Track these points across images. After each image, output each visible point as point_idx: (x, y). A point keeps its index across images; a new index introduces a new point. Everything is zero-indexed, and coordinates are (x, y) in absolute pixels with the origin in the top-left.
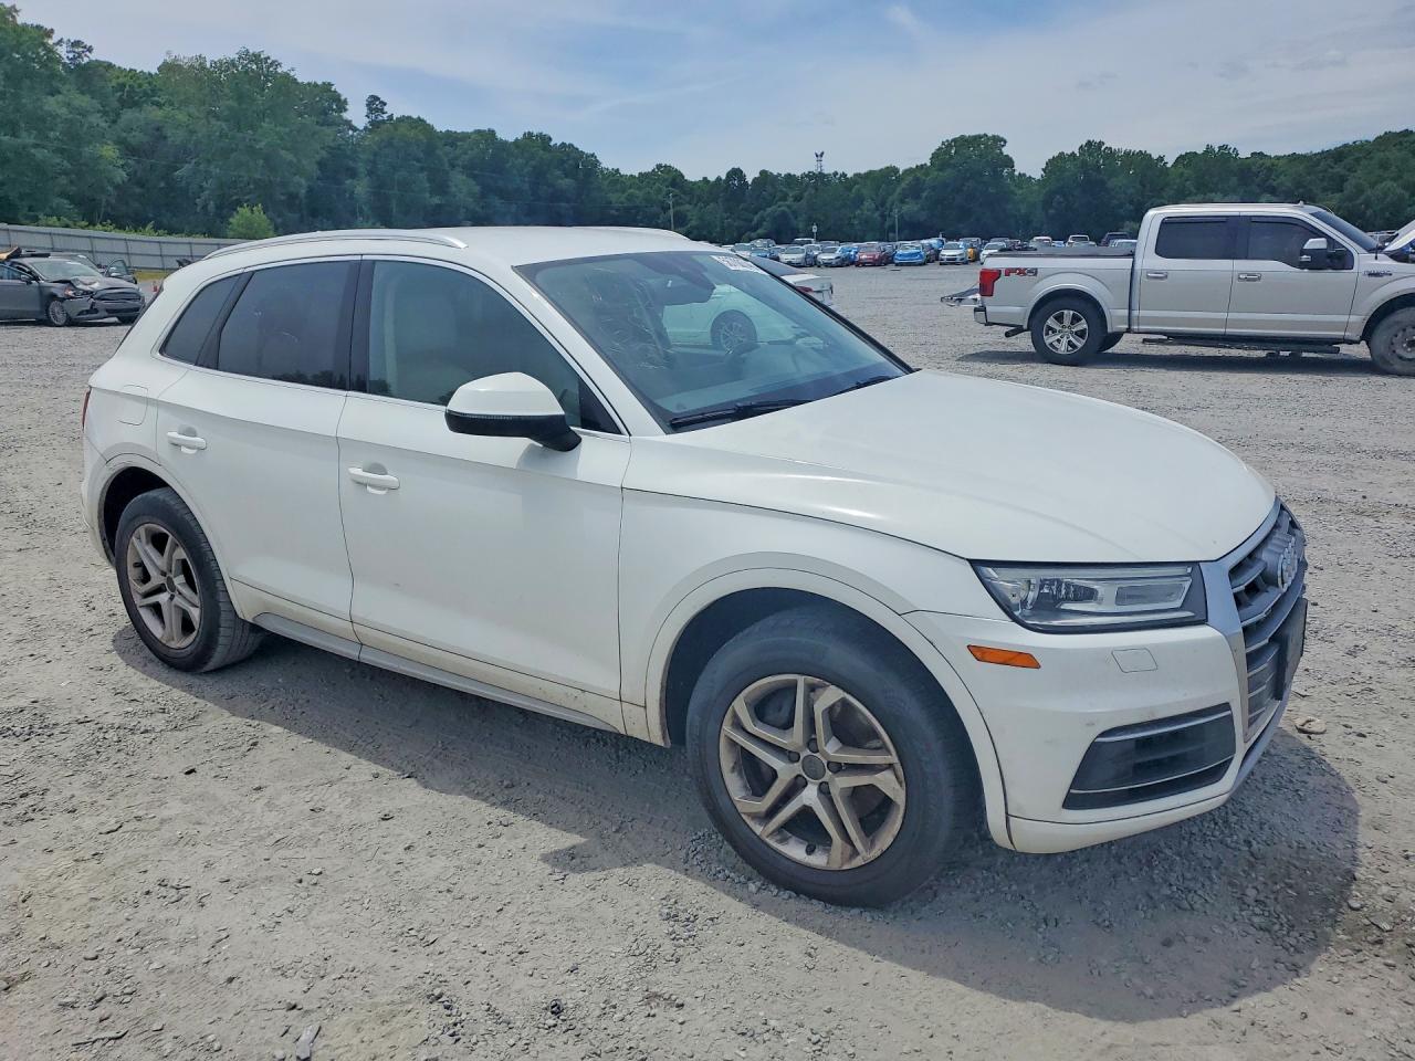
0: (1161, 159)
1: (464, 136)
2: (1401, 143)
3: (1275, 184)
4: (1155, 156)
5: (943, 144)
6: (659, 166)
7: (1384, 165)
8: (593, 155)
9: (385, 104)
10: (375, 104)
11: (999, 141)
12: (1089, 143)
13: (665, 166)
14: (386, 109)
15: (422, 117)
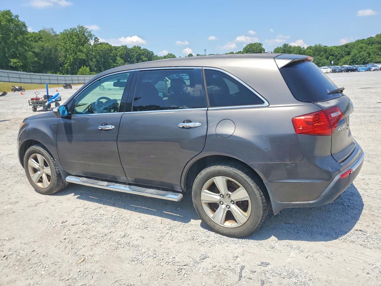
0: (303, 48)
1: (119, 47)
2: (362, 42)
3: (333, 53)
4: (302, 47)
5: (246, 45)
6: (169, 54)
7: (361, 48)
8: (152, 51)
9: (99, 39)
10: (96, 39)
11: (260, 44)
12: (285, 44)
13: (171, 54)
14: (99, 41)
15: (108, 43)
